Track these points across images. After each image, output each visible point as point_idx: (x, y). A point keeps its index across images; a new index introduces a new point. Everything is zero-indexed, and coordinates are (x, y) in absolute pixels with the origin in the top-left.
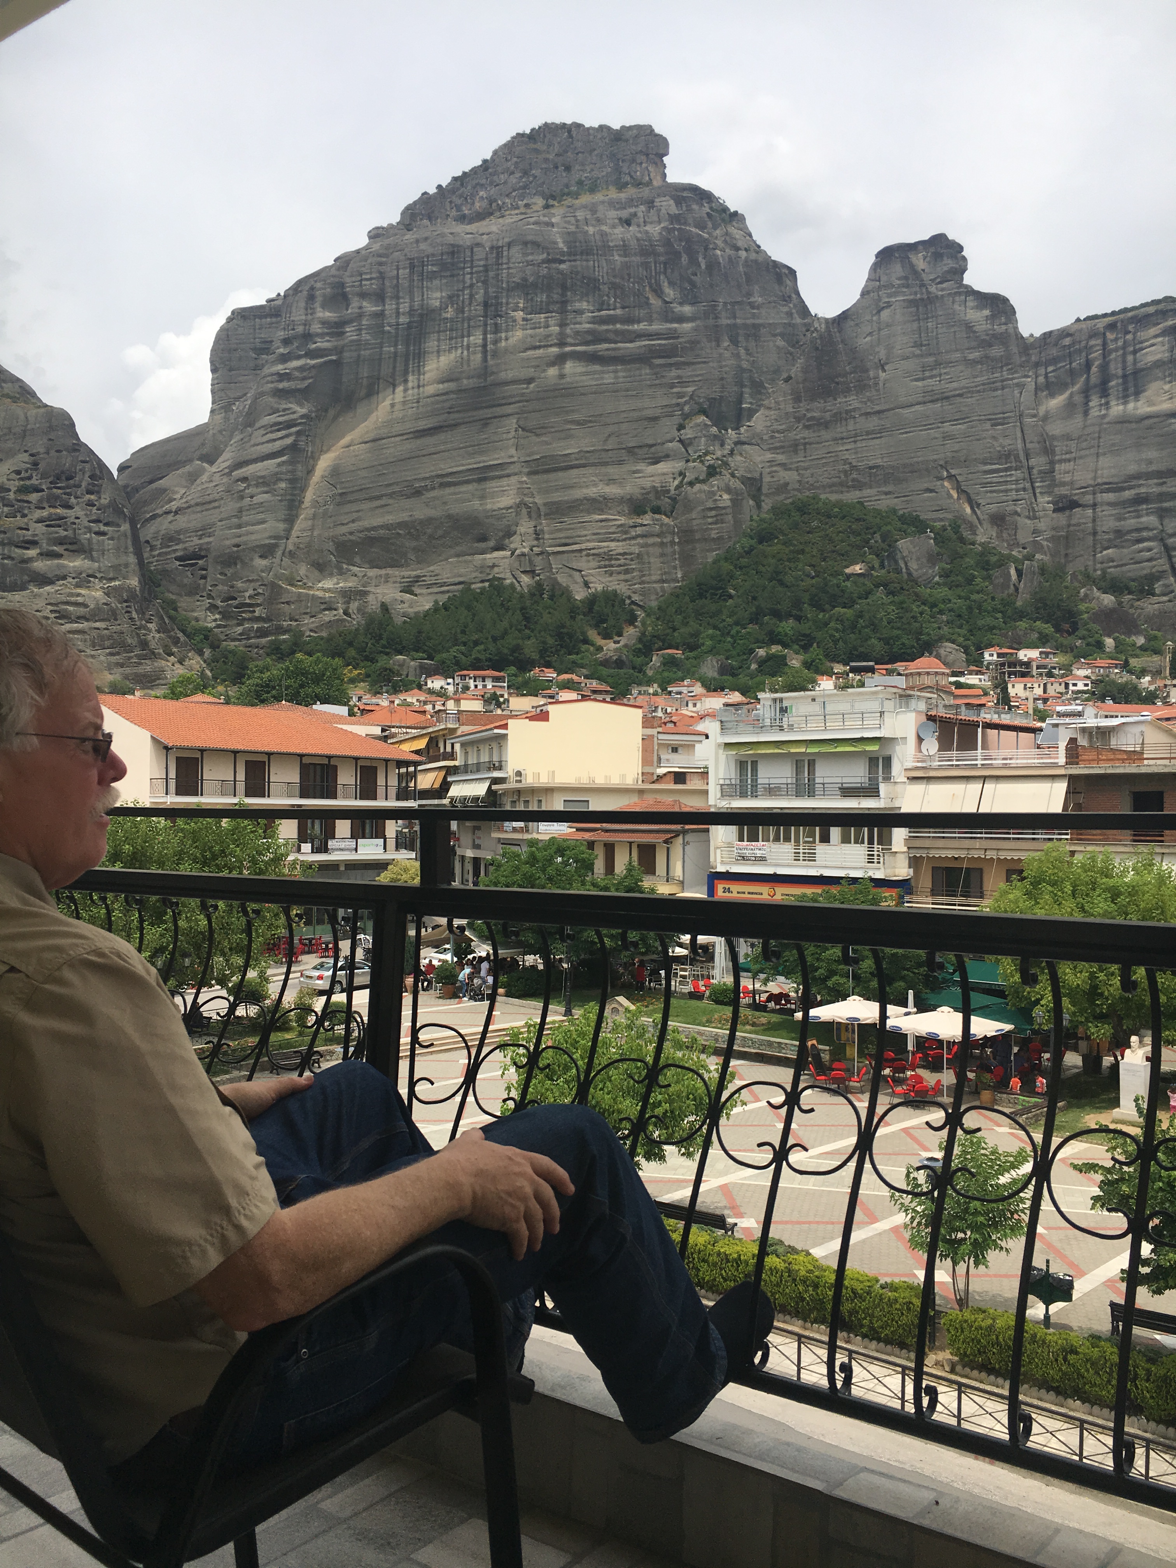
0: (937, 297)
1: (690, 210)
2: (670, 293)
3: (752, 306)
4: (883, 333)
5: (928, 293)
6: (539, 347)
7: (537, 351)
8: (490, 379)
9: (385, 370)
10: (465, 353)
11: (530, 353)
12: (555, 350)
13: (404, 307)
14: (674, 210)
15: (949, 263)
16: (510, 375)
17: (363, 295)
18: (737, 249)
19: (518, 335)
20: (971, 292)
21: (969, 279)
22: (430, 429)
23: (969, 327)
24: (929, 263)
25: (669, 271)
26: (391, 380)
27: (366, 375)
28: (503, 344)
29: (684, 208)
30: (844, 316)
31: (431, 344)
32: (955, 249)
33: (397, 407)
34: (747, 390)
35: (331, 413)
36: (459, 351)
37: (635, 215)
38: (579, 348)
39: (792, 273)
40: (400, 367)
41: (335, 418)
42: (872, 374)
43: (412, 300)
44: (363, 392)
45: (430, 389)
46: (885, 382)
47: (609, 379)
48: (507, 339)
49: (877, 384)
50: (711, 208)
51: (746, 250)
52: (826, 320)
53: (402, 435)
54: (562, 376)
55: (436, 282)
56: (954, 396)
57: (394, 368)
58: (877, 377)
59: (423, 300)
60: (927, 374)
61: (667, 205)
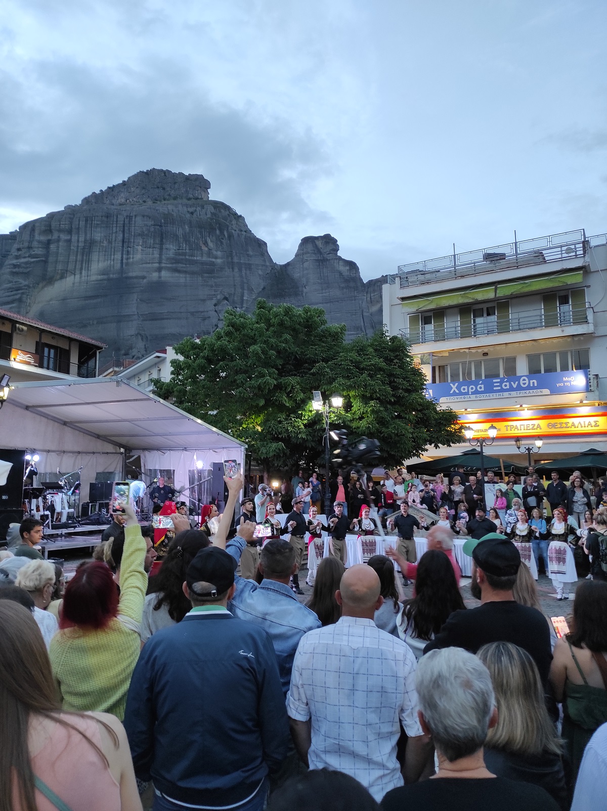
0: (327, 259)
1: (220, 212)
2: (211, 245)
3: (248, 255)
4: (305, 272)
5: (323, 257)
6: (149, 263)
7: (148, 265)
8: (124, 275)
9: (71, 267)
10: (112, 262)
11: (144, 265)
12: (157, 265)
13: (82, 239)
14: (213, 210)
15: (331, 247)
16: (134, 274)
17: (60, 231)
18: (241, 231)
19: (138, 257)
20: (340, 258)
21: (339, 253)
22: (93, 296)
23: (341, 274)
24: (323, 245)
25: (211, 236)
26: (73, 272)
27: (60, 268)
28: (131, 260)
29: (218, 211)
30: (288, 264)
31: (95, 257)
32: (334, 241)
33: (76, 285)
34: (246, 292)
35: (41, 285)
36: (109, 262)
37: (196, 211)
38: (168, 265)
39: (265, 244)
40: (78, 266)
41: (43, 288)
42: (300, 289)
43: (86, 235)
44: (58, 277)
45: (94, 278)
46: (306, 293)
47: (182, 280)
48: (133, 258)
49: (302, 294)
50: (230, 213)
51: (245, 232)
52: (281, 266)
53: (78, 298)
54: (160, 277)
55: (99, 229)
56: (335, 301)
57: (75, 266)
58: (302, 291)
59: (91, 236)
60: (324, 291)
61: (211, 209)
